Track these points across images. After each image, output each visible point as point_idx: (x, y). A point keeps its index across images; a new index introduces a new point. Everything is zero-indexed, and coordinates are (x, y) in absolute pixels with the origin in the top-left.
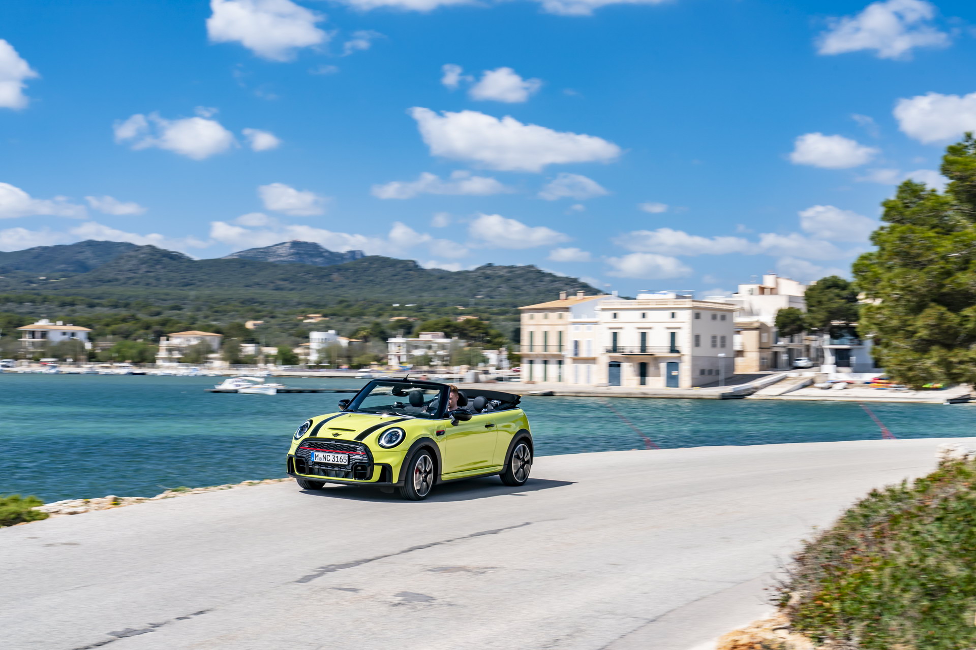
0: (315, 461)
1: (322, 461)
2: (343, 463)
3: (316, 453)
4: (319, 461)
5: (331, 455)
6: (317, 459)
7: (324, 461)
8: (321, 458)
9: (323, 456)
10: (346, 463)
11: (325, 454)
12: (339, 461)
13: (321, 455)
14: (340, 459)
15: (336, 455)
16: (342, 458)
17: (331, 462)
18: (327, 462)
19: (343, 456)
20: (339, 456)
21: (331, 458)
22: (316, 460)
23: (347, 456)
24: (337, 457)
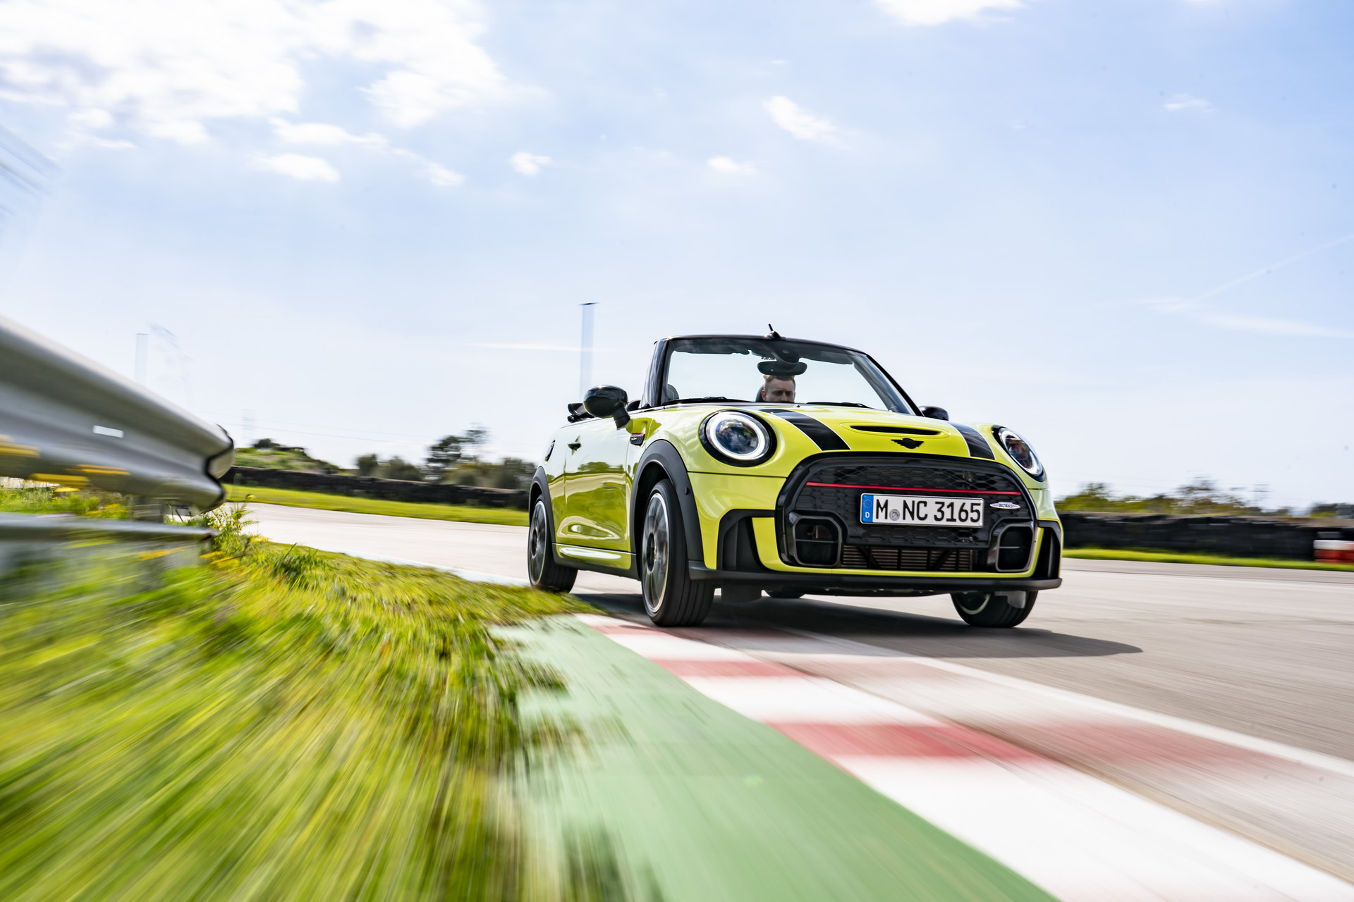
0: (875, 520)
1: (900, 521)
2: (969, 523)
3: (882, 499)
4: (889, 521)
5: (931, 501)
6: (882, 514)
7: (909, 521)
8: (895, 512)
9: (905, 506)
10: (980, 524)
11: (909, 500)
12: (956, 516)
13: (896, 502)
14: (962, 510)
15: (947, 501)
16: (968, 507)
17: (930, 521)
18: (917, 522)
19: (968, 502)
20: (958, 502)
21: (931, 511)
22: (881, 519)
23: (981, 502)
24: (951, 505)
